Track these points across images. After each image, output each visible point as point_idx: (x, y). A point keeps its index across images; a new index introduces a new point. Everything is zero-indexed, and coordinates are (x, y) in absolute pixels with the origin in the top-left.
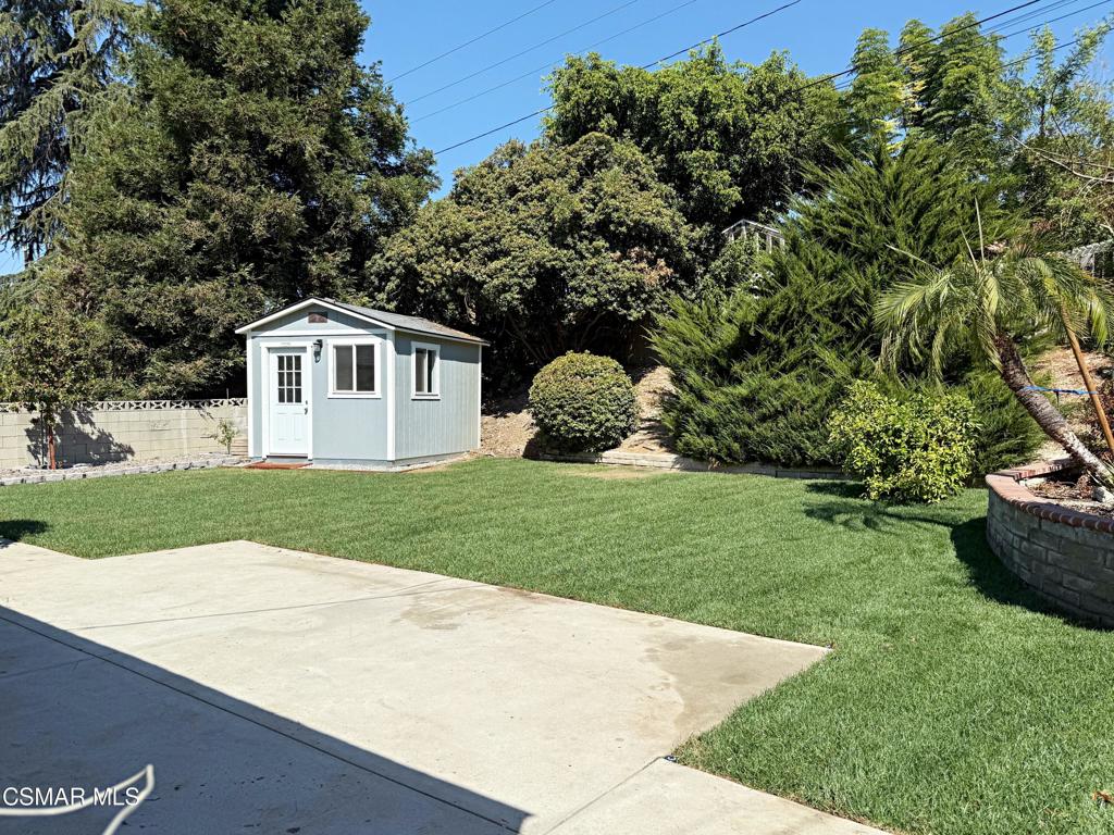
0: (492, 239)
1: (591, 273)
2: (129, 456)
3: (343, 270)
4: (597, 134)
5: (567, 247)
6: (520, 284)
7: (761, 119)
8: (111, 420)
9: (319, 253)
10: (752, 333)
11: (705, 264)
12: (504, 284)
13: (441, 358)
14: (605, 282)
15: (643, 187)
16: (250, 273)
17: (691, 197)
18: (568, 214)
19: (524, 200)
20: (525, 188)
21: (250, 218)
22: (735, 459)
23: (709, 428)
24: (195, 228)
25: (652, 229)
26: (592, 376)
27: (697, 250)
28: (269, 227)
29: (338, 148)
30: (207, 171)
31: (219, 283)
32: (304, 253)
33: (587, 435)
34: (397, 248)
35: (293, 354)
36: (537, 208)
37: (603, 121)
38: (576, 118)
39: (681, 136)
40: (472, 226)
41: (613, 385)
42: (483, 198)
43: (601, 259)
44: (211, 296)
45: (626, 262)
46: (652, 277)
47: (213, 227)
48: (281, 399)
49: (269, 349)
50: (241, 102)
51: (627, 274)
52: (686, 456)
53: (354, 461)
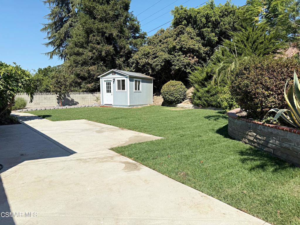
0: (155, 54)
1: (178, 61)
2: (78, 104)
3: (124, 62)
4: (181, 26)
5: (172, 54)
6: (160, 64)
7: (223, 19)
8: (74, 96)
9: (118, 58)
10: (209, 75)
11: (209, 57)
12: (157, 64)
13: (142, 82)
14: (181, 63)
15: (192, 38)
16: (102, 64)
17: (206, 40)
18: (172, 46)
19: (163, 43)
20: (163, 40)
21: (102, 51)
22: (205, 106)
23: (199, 98)
24: (90, 54)
25: (193, 49)
26: (175, 86)
27: (206, 53)
28: (106, 53)
29: (122, 33)
30: (93, 41)
31: (96, 66)
32: (115, 59)
33: (173, 100)
34: (135, 56)
35: (109, 82)
36: (165, 45)
37: (183, 22)
38: (177, 22)
39: (202, 25)
40: (150, 51)
41: (180, 88)
42: (154, 43)
43: (180, 57)
44: (94, 69)
45: (186, 58)
46: (193, 61)
47: (94, 54)
48: (107, 92)
49: (104, 81)
50: (99, 25)
51: (186, 61)
52: (195, 105)
53: (121, 106)
